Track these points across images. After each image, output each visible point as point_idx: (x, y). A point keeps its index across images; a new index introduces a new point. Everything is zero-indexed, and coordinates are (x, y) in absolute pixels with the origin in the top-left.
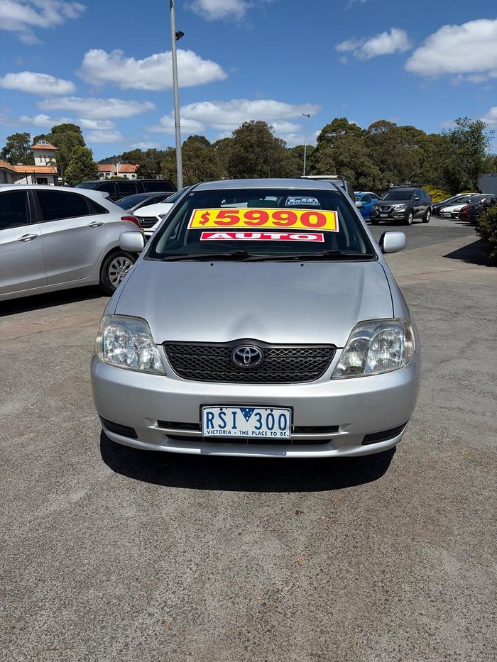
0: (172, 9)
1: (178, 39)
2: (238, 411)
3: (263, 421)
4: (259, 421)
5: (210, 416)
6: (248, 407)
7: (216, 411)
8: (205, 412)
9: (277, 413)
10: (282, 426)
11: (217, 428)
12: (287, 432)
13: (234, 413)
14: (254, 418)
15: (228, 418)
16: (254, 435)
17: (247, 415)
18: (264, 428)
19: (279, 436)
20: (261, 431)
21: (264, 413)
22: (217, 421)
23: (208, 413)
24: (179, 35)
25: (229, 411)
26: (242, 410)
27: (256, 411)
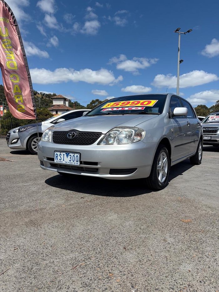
0: (179, 52)
1: (180, 63)
2: (65, 154)
3: (72, 158)
4: (71, 158)
5: (57, 155)
6: (68, 152)
7: (59, 153)
8: (55, 153)
9: (76, 155)
10: (77, 160)
11: (59, 160)
12: (79, 163)
13: (64, 155)
14: (69, 157)
15: (62, 156)
16: (69, 164)
17: (67, 156)
18: (72, 161)
19: (76, 164)
20: (71, 162)
21: (72, 155)
22: (59, 157)
23: (56, 154)
24: (181, 61)
25: (62, 154)
26: (66, 154)
27: (70, 154)
